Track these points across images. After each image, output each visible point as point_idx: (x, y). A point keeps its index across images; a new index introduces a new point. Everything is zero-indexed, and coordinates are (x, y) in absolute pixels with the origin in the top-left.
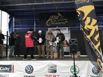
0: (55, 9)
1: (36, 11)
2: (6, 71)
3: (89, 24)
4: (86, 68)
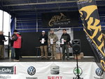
0: (58, 9)
1: (38, 11)
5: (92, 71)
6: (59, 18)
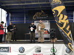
2: (5, 51)
3: (62, 19)
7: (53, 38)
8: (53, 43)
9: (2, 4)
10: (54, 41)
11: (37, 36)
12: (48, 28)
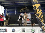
0: (24, 5)
4: (38, 29)
5: (39, 30)
6: (25, 9)
7: (33, 23)
8: (33, 26)
9: (2, 3)
10: (33, 25)
11: (23, 22)
12: (29, 17)
